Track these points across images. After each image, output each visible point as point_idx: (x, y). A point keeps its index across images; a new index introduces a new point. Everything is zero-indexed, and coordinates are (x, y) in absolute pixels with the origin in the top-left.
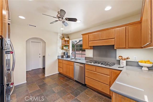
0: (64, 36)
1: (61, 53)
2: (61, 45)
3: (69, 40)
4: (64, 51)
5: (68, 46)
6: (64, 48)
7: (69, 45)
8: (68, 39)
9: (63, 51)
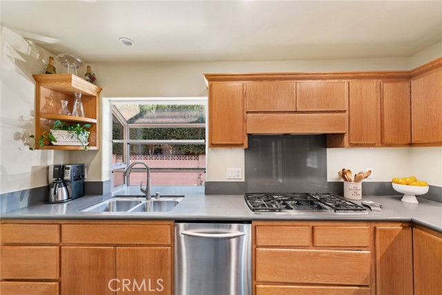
0: (56, 64)
1: (29, 170)
2: (29, 117)
3: (99, 93)
4: (51, 159)
5: (91, 128)
6: (62, 138)
7: (93, 124)
8: (93, 87)
9: (44, 158)
